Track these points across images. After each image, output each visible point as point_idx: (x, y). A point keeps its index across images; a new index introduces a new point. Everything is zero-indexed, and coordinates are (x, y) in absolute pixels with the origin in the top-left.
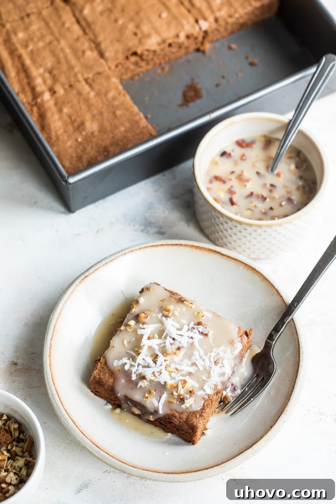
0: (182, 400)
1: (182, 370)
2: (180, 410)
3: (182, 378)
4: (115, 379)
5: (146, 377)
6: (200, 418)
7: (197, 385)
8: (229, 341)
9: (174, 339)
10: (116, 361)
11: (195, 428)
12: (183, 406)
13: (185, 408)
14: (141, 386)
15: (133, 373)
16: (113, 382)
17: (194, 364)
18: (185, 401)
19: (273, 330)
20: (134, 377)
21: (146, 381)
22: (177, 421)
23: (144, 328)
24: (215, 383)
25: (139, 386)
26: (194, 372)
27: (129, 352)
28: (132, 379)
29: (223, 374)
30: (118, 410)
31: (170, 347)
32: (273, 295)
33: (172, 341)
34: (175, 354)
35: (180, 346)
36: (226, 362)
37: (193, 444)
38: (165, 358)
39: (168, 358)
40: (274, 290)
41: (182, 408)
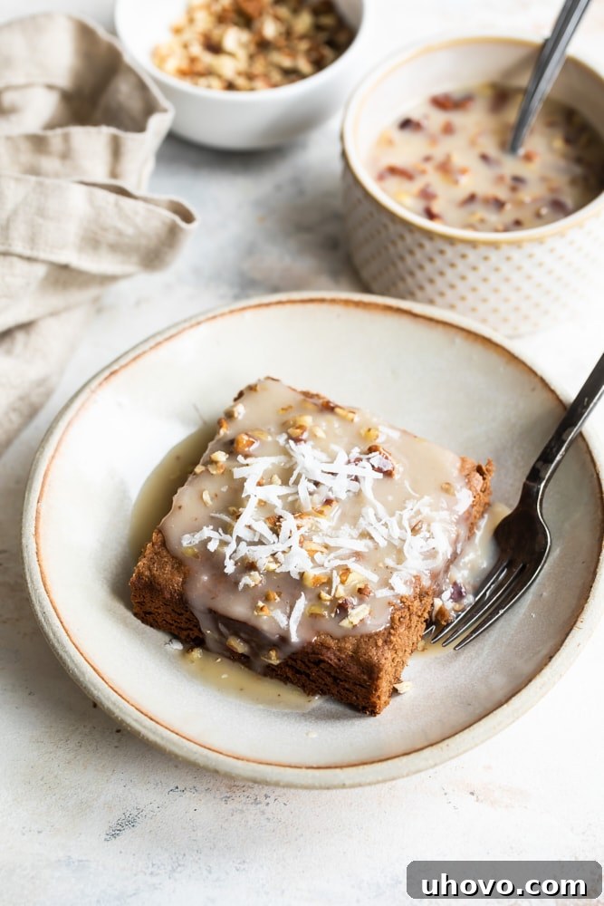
0: (342, 609)
1: (338, 548)
2: (338, 633)
3: (339, 562)
4: (187, 577)
5: (258, 565)
6: (386, 648)
7: (374, 578)
8: (442, 488)
9: (317, 484)
10: (187, 536)
11: (376, 670)
12: (345, 623)
13: (350, 626)
14: (247, 586)
15: (228, 557)
16: (184, 582)
17: (366, 535)
18: (350, 610)
19: (538, 460)
20: (230, 568)
21: (257, 573)
22: (333, 657)
23: (247, 465)
24: (415, 573)
25: (241, 585)
26: (366, 550)
27: (217, 515)
28: (226, 571)
29: (432, 554)
30: (197, 654)
31: (309, 500)
32: (533, 390)
33: (312, 487)
34: (321, 512)
35: (332, 496)
36: (437, 528)
37: (373, 713)
38: (299, 522)
39: (306, 522)
40: (536, 380)
41: (341, 627)
